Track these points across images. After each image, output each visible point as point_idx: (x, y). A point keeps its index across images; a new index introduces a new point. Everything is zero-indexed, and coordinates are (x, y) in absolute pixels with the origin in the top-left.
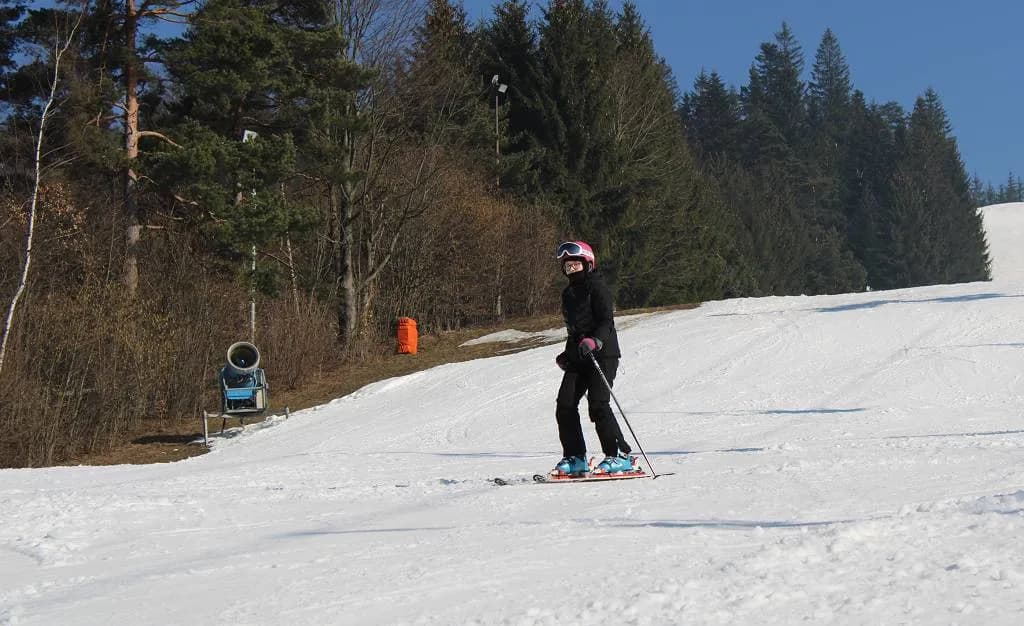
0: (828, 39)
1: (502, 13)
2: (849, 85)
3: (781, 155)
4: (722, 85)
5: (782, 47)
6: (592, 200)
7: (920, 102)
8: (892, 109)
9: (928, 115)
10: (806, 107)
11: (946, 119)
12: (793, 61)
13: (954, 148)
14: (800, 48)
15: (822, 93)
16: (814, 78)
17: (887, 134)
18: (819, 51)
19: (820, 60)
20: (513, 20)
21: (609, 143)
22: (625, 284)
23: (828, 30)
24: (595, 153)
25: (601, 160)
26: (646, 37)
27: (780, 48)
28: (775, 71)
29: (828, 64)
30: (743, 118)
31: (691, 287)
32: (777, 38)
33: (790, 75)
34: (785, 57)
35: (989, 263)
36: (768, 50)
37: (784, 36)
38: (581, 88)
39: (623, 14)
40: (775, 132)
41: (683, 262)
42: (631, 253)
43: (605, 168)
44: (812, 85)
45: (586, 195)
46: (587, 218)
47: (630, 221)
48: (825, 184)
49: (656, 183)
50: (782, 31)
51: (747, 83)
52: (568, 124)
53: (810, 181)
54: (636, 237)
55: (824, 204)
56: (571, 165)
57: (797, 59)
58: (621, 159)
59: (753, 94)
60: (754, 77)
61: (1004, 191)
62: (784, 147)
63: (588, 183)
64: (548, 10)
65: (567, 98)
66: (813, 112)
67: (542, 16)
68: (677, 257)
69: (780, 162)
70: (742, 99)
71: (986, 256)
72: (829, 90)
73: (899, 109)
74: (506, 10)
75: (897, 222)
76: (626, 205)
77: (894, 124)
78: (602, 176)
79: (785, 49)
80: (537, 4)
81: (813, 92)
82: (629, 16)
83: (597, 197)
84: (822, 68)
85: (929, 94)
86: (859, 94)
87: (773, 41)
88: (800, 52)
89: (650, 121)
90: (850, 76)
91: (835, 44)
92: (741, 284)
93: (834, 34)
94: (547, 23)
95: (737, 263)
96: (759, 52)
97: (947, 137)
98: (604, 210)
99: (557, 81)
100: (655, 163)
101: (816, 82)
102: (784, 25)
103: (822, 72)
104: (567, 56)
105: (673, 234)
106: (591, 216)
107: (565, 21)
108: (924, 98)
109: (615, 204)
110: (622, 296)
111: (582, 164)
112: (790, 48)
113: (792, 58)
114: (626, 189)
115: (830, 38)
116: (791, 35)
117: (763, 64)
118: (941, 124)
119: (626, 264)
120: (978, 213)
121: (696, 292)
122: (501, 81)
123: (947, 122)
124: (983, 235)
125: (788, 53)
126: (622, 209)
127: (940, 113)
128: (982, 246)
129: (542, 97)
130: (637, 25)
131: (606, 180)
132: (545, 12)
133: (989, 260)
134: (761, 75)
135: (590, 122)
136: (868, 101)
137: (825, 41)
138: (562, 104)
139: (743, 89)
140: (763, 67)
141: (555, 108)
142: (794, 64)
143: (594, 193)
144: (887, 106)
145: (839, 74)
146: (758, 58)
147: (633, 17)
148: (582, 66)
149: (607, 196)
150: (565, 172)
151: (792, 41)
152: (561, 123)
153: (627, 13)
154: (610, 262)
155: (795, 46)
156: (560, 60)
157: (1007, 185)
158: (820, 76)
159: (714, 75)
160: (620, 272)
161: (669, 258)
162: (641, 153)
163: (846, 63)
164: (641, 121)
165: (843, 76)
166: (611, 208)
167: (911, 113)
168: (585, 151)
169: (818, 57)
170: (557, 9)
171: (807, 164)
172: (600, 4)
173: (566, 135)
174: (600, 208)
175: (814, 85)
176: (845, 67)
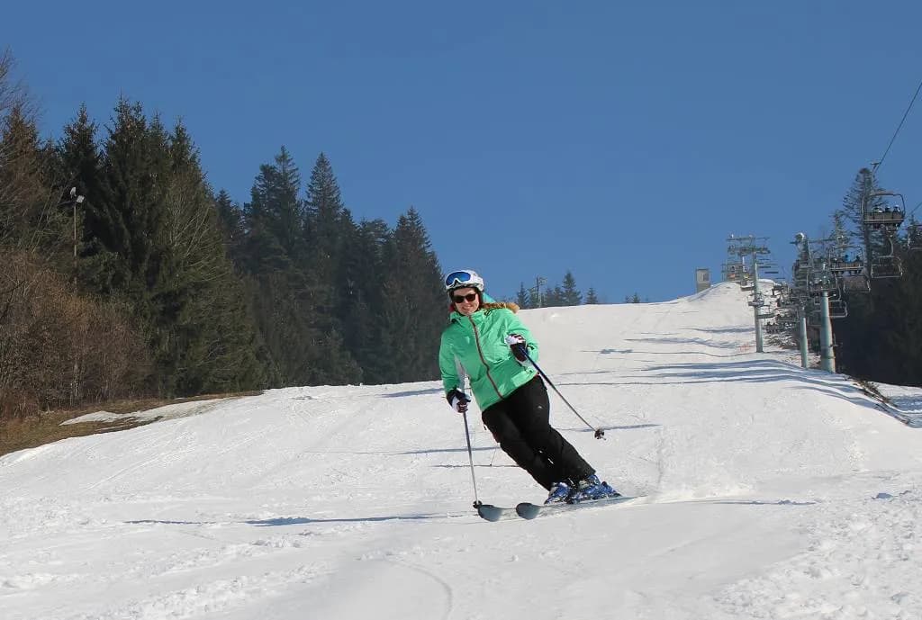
0: (322, 162)
1: (72, 132)
2: (341, 203)
3: (282, 265)
4: (230, 202)
5: (281, 169)
6: (153, 299)
7: (403, 220)
8: (378, 226)
9: (410, 232)
10: (303, 223)
11: (426, 235)
12: (291, 181)
13: (434, 261)
14: (297, 169)
15: (315, 211)
16: (309, 197)
17: (375, 248)
18: (314, 173)
19: (315, 181)
20: (82, 138)
21: (168, 250)
22: (182, 375)
23: (322, 155)
24: (156, 258)
25: (162, 265)
26: (194, 157)
27: (279, 169)
28: (272, 190)
29: (321, 185)
30: (246, 231)
32: (277, 160)
33: (290, 194)
34: (282, 179)
36: (267, 171)
37: (283, 158)
38: (143, 200)
39: (174, 135)
40: (276, 244)
41: (228, 356)
42: (187, 348)
43: (164, 272)
44: (306, 202)
45: (148, 295)
47: (185, 319)
48: (322, 292)
49: (206, 285)
50: (281, 154)
51: (249, 200)
52: (132, 233)
53: (309, 289)
54: (191, 333)
55: (320, 309)
56: (135, 269)
57: (295, 179)
58: (178, 265)
59: (255, 209)
60: (255, 195)
62: (284, 258)
63: (150, 285)
64: (114, 130)
65: (131, 209)
66: (309, 228)
67: (109, 135)
68: (225, 351)
69: (281, 271)
70: (245, 215)
72: (323, 208)
73: (384, 226)
74: (76, 130)
75: (387, 326)
76: (185, 302)
77: (381, 240)
78: (161, 277)
79: (284, 170)
80: (105, 126)
81: (308, 209)
82: (181, 137)
83: (157, 296)
84: (316, 188)
85: (411, 214)
86: (347, 212)
87: (273, 163)
88: (297, 173)
89: (201, 231)
90: (340, 196)
91: (328, 167)
92: (269, 378)
93: (328, 157)
94: (115, 142)
95: (266, 359)
96: (259, 173)
97: (428, 250)
98: (164, 308)
99: (122, 193)
100: (204, 268)
101: (310, 200)
102: (283, 148)
103: (317, 192)
104: (132, 172)
105: (220, 332)
106: (153, 314)
107: (131, 140)
108: (407, 217)
109: (174, 304)
110: (179, 386)
111: (144, 267)
112: (289, 169)
113: (290, 178)
114: (183, 291)
115: (323, 162)
116: (288, 159)
117: (262, 183)
118: (422, 240)
119: (183, 356)
121: (238, 384)
122: (78, 193)
123: (426, 238)
125: (287, 174)
126: (178, 309)
127: (420, 230)
129: (109, 207)
130: (187, 146)
131: (165, 281)
132: (111, 132)
134: (261, 193)
135: (152, 231)
136: (357, 220)
137: (319, 164)
138: (127, 214)
139: (246, 205)
140: (263, 186)
141: (121, 219)
142: (292, 184)
143: (155, 294)
144: (373, 223)
145: (331, 194)
146: (258, 178)
147: (185, 139)
148: (145, 181)
149: (168, 296)
150: (129, 275)
151: (290, 163)
152: (126, 230)
153: (178, 134)
154: (169, 355)
155: (295, 167)
156: (124, 174)
158: (314, 196)
159: (222, 192)
160: (177, 364)
161: (218, 352)
162: (194, 259)
163: (339, 183)
164: (193, 231)
165: (335, 196)
166: (171, 307)
167: (395, 230)
168: (147, 257)
169: (312, 178)
170: (123, 130)
171: (306, 274)
172: (157, 127)
173: (131, 241)
174: (161, 307)
175: (309, 204)
176: (337, 188)
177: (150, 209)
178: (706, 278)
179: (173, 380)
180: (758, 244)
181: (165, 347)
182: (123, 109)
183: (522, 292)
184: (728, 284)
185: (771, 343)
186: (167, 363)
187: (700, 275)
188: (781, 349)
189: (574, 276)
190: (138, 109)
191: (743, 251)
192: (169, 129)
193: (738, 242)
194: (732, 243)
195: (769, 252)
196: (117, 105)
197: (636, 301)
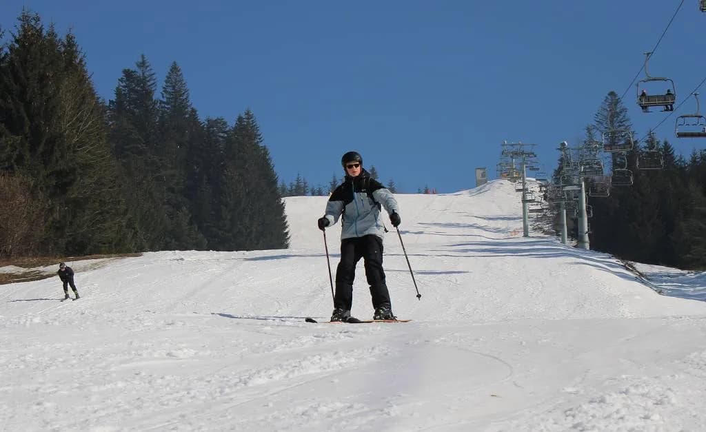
0: (175, 69)
2: (189, 104)
3: (141, 153)
5: (141, 74)
6: (48, 176)
7: (240, 119)
8: (217, 123)
9: (246, 130)
10: (158, 118)
11: (259, 133)
12: (149, 84)
13: (266, 153)
14: (154, 74)
15: (168, 108)
16: (163, 97)
17: (217, 141)
18: (168, 78)
19: (168, 84)
21: (61, 135)
22: (70, 239)
23: (175, 63)
24: (51, 142)
25: (56, 148)
26: (81, 61)
27: (139, 73)
28: (132, 90)
29: (174, 87)
30: (111, 123)
31: (110, 243)
32: (138, 66)
33: (148, 94)
34: (142, 81)
35: (288, 238)
36: (128, 74)
37: (142, 64)
38: (41, 94)
39: (65, 43)
40: (136, 135)
41: (106, 225)
42: (75, 216)
43: (58, 154)
44: (161, 101)
45: (44, 173)
46: (44, 189)
47: (73, 193)
48: (173, 176)
49: (91, 166)
50: (141, 61)
51: (114, 98)
52: (31, 120)
53: (163, 173)
54: (78, 205)
55: (171, 190)
56: (33, 149)
57: (152, 82)
58: (68, 148)
59: (119, 105)
60: (118, 92)
61: (294, 187)
62: (142, 146)
63: (46, 164)
64: (18, 36)
65: (31, 101)
66: (163, 123)
67: (13, 40)
68: (105, 221)
69: (140, 157)
70: (110, 110)
71: (287, 233)
72: (174, 106)
73: (225, 123)
75: (227, 206)
76: (74, 180)
77: (222, 135)
78: (55, 158)
79: (143, 74)
80: (10, 32)
81: (162, 107)
82: (70, 43)
83: (51, 173)
84: (169, 90)
85: (247, 114)
86: (194, 111)
87: (133, 68)
88: (154, 77)
89: (87, 121)
90: (190, 97)
91: (180, 73)
92: (136, 243)
93: (180, 66)
94: (17, 46)
95: (134, 229)
96: (122, 75)
97: (261, 145)
98: (56, 183)
100: (89, 152)
101: (165, 100)
102: (143, 56)
103: (170, 93)
104: (31, 71)
105: (101, 205)
106: (48, 187)
107: (31, 44)
108: (244, 116)
109: (65, 180)
110: (67, 248)
111: (41, 149)
112: (147, 74)
113: (148, 81)
114: (72, 170)
116: (147, 65)
117: (124, 84)
118: (256, 136)
119: (71, 223)
120: (282, 202)
121: (114, 247)
123: (259, 135)
124: (285, 217)
125: (146, 78)
126: (70, 184)
127: (254, 128)
128: (284, 226)
129: (12, 98)
130: (76, 51)
131: (57, 162)
132: (15, 37)
133: (288, 236)
134: (123, 92)
135: (48, 119)
136: (202, 118)
137: (172, 70)
138: (27, 104)
139: (111, 102)
140: (123, 87)
141: (22, 109)
142: (149, 86)
143: (49, 171)
144: (216, 120)
145: (182, 95)
146: (121, 80)
147: (74, 45)
148: (42, 78)
149: (59, 174)
150: (28, 156)
151: (148, 68)
152: (26, 119)
153: (68, 41)
154: (59, 222)
155: (153, 72)
156: (25, 72)
157: (295, 183)
158: (168, 96)
160: (66, 230)
161: (99, 221)
162: (81, 144)
163: (188, 87)
164: (81, 121)
165: (185, 97)
166: (62, 182)
167: (234, 126)
168: (44, 141)
169: (166, 82)
170: (25, 36)
171: (161, 160)
172: (52, 34)
173: (30, 128)
174: (54, 182)
175: (164, 103)
176: (186, 90)
177: (47, 101)
178: (483, 175)
179: (62, 242)
180: (527, 149)
181: (56, 216)
182: (25, 19)
183: (334, 182)
184: (502, 181)
185: (535, 230)
186: (58, 228)
187: (479, 172)
188: (542, 235)
189: (376, 170)
190: (37, 19)
191: (515, 154)
192: (61, 36)
193: (511, 147)
194: (505, 147)
195: (535, 156)
196: (20, 15)
197: (426, 192)
